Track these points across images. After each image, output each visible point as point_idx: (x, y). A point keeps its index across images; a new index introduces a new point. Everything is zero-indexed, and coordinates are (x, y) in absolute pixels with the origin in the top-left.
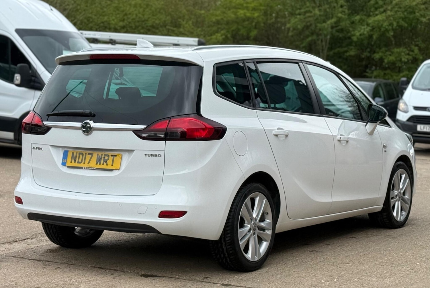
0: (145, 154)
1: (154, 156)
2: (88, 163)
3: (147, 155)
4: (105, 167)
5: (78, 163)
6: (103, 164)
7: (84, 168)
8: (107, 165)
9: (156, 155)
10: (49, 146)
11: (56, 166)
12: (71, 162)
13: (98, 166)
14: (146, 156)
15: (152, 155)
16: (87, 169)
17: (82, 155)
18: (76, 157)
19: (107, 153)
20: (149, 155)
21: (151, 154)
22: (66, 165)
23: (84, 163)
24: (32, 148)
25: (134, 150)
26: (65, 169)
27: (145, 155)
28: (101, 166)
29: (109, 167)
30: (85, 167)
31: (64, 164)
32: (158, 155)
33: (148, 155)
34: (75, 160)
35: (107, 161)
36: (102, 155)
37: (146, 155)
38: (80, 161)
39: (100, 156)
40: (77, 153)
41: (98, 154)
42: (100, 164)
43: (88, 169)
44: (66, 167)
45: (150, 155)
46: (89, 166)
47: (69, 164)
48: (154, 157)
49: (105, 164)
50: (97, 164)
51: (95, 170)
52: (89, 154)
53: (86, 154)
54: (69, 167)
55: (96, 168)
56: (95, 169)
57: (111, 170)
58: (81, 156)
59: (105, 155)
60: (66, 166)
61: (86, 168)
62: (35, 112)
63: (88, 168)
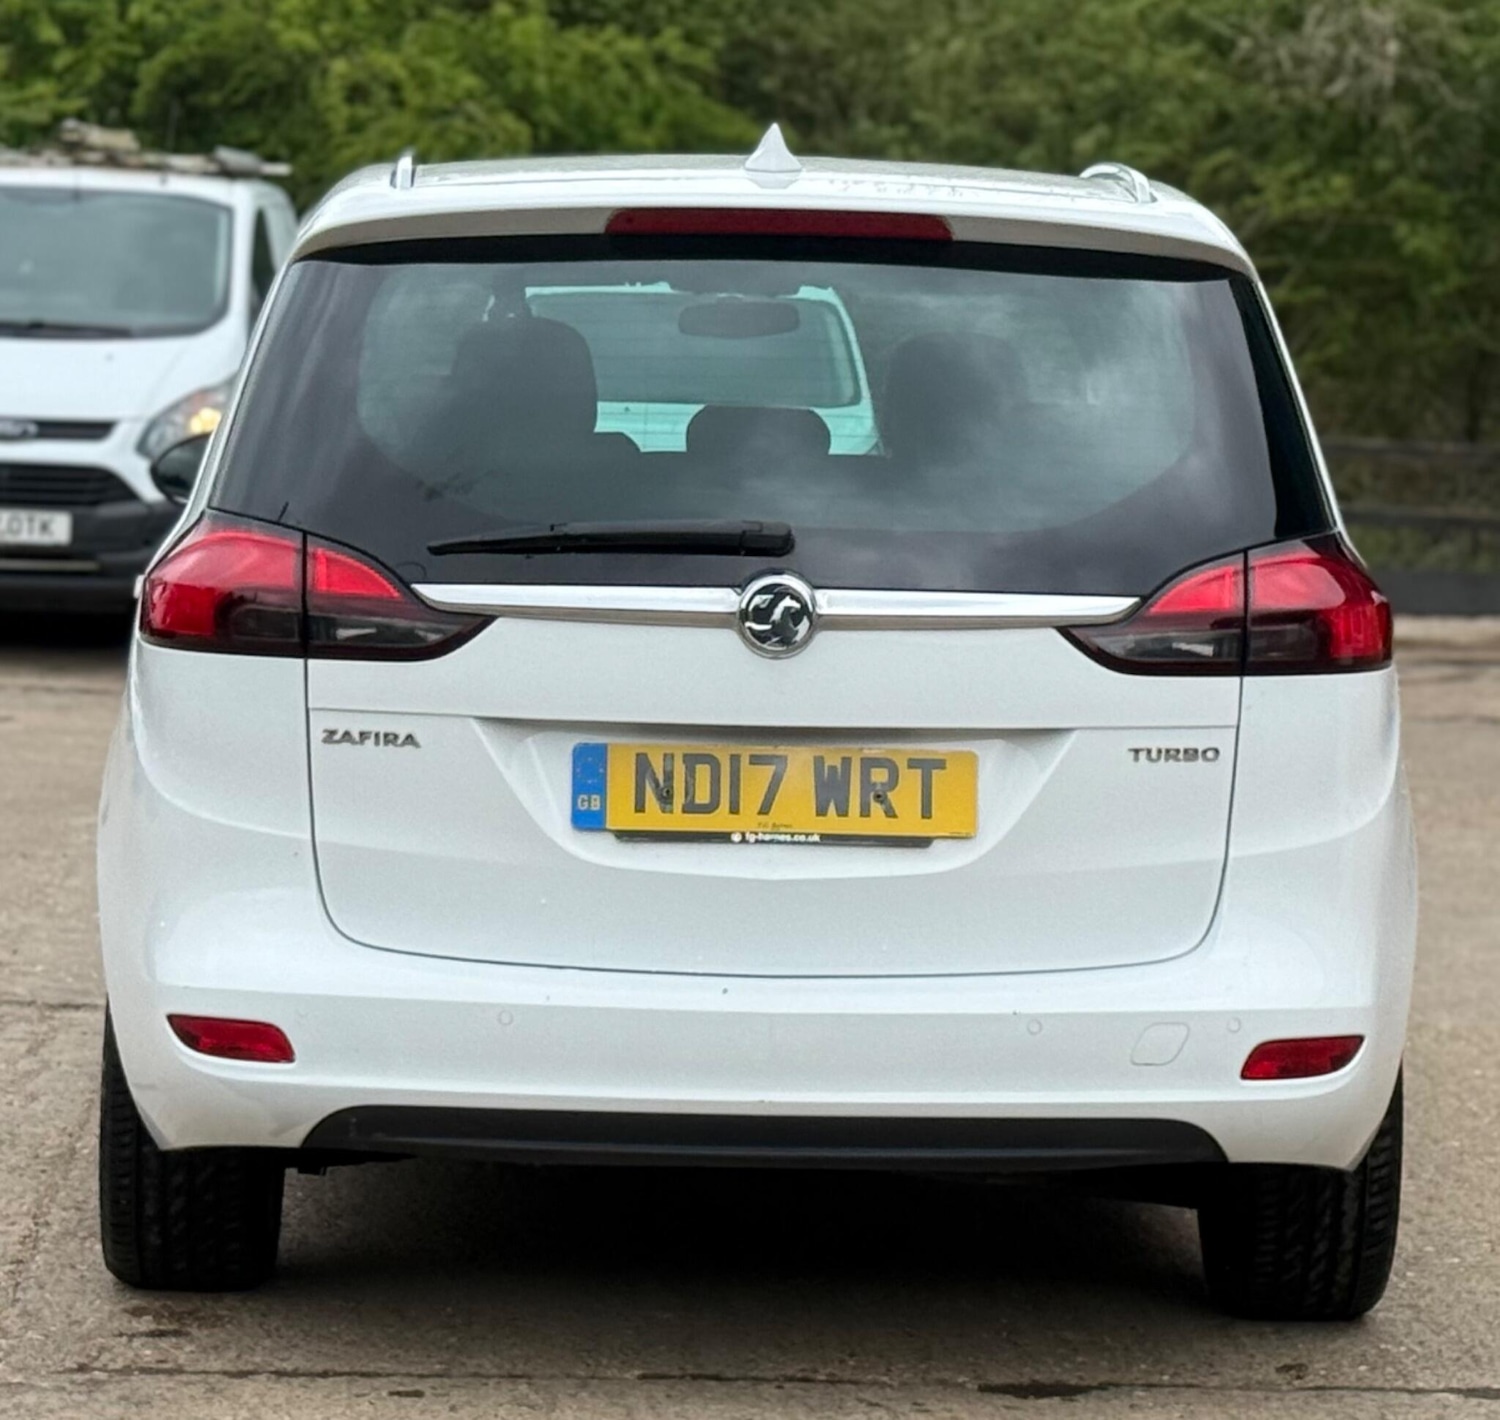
0: (1130, 750)
1: (1181, 756)
2: (765, 810)
3: (1143, 755)
4: (877, 824)
5: (685, 810)
6: (865, 812)
7: (736, 838)
8: (890, 813)
9: (1191, 754)
10: (473, 722)
11: (531, 831)
12: (640, 807)
13: (833, 824)
14: (1136, 759)
15: (1171, 754)
16: (757, 841)
17: (707, 767)
18: (669, 776)
19: (875, 750)
20: (1154, 755)
21: (1163, 747)
22: (608, 826)
23: (734, 809)
24: (317, 735)
25: (1068, 730)
26: (599, 851)
27: (1132, 754)
28: (853, 824)
29: (909, 823)
30: (743, 835)
31: (586, 821)
32: (1205, 752)
33: (1149, 751)
34: (665, 798)
35: (890, 795)
36: (846, 762)
37: (1137, 751)
38: (703, 796)
39: (833, 769)
40: (669, 758)
41: (819, 762)
42: (843, 812)
43: (771, 842)
44: (611, 838)
45: (1159, 751)
46: (774, 825)
47: (622, 814)
48: (1182, 763)
49: (876, 808)
50: (821, 811)
51: (815, 843)
52: (755, 760)
53: (735, 759)
54: (626, 836)
55: (823, 836)
56: (816, 838)
57: (921, 842)
58: (703, 772)
59: (869, 764)
60: (605, 830)
61: (751, 838)
62: (305, 533)
63: (767, 837)
